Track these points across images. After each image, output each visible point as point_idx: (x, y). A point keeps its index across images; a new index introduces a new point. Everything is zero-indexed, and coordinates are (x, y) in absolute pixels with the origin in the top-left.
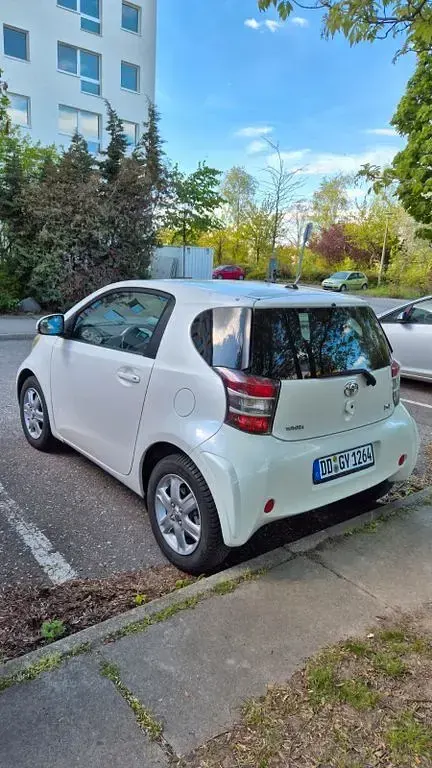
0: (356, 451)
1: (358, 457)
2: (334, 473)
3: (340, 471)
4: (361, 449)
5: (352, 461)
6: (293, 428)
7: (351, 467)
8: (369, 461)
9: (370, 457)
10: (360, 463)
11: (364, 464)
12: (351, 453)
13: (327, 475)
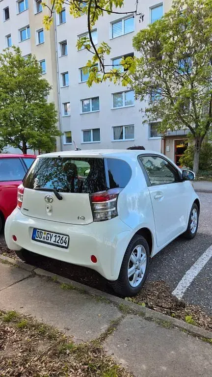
0: (58, 235)
1: (58, 239)
2: (42, 239)
3: (46, 240)
4: (61, 236)
5: (53, 239)
6: (26, 209)
7: (52, 242)
8: (64, 245)
9: (66, 243)
10: (57, 242)
11: (60, 244)
12: (54, 235)
13: (38, 239)
